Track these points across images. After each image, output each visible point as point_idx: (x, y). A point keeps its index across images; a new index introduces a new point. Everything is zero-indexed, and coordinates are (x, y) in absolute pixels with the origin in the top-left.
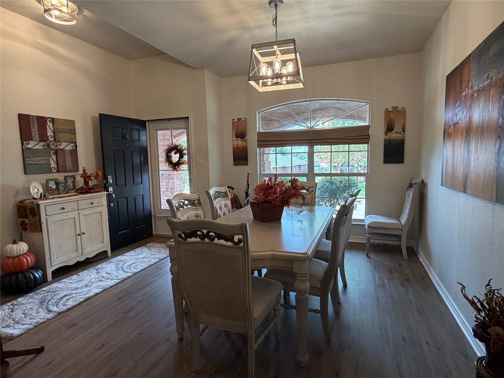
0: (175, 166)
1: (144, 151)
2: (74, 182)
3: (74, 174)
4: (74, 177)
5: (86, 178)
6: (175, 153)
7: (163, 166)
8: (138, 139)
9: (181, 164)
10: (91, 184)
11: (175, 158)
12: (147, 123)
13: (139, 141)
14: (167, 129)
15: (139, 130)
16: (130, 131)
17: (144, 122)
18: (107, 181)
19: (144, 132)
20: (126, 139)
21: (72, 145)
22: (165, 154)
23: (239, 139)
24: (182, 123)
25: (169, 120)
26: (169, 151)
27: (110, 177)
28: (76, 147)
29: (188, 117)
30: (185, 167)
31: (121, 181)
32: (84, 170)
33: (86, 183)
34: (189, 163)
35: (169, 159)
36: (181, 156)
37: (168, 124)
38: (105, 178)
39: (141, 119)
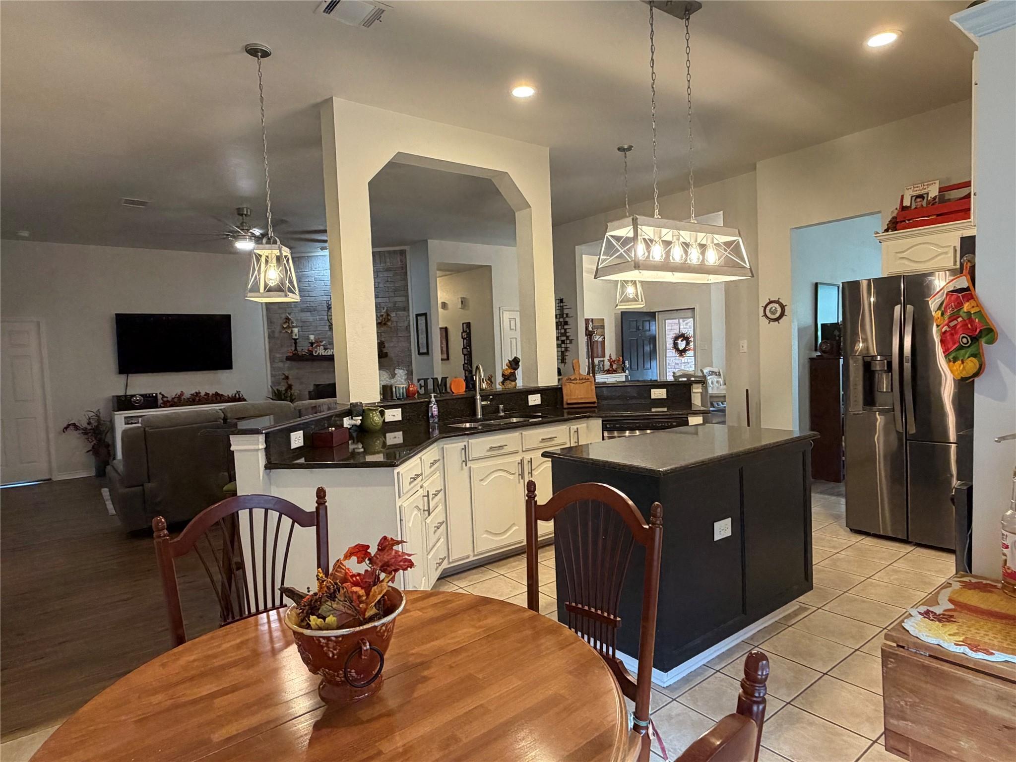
0: (682, 352)
1: (653, 340)
2: (603, 365)
3: (602, 359)
4: (603, 361)
5: (612, 362)
6: (682, 341)
7: (671, 353)
8: (648, 329)
9: (687, 350)
10: (614, 366)
11: (682, 345)
12: (657, 313)
13: (650, 330)
14: (675, 319)
15: (649, 321)
16: (643, 323)
17: (654, 313)
18: (625, 366)
19: (654, 323)
20: (639, 330)
21: (602, 337)
22: (672, 342)
24: (689, 313)
25: (677, 310)
26: (676, 339)
27: (627, 362)
28: (604, 338)
29: (694, 308)
30: (690, 353)
31: (634, 367)
32: (610, 356)
33: (611, 366)
34: (695, 350)
35: (675, 346)
36: (688, 343)
37: (675, 314)
38: (624, 362)
39: (652, 311)
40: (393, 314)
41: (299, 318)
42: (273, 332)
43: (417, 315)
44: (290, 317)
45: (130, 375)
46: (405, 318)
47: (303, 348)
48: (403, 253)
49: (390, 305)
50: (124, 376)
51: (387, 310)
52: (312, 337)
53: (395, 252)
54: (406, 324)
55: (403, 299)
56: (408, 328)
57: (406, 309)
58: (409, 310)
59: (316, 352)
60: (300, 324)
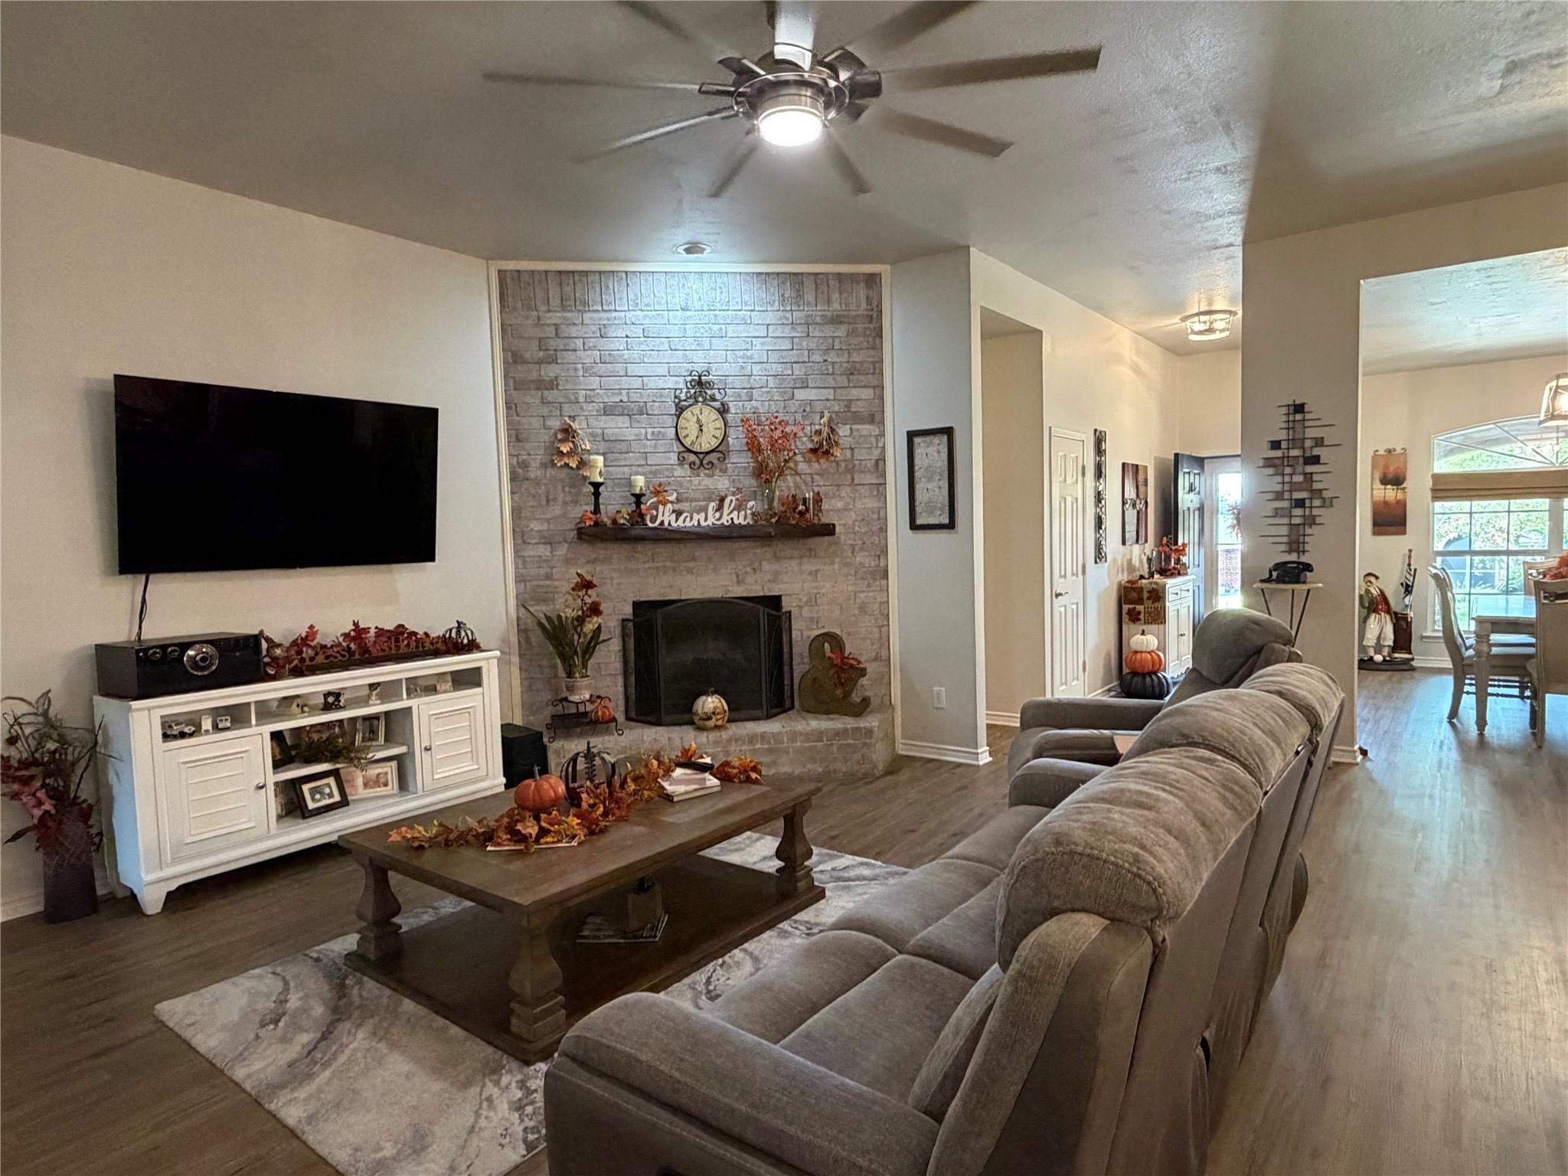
1: (1202, 511)
8: (1199, 489)
12: (1207, 460)
15: (1200, 475)
17: (1203, 460)
23: (1389, 486)
40: (843, 431)
41: (600, 431)
43: (911, 435)
44: (575, 426)
45: (152, 577)
46: (873, 440)
47: (615, 505)
48: (872, 280)
49: (836, 408)
52: (640, 481)
53: (853, 278)
54: (876, 453)
56: (880, 463)
57: (875, 417)
58: (882, 422)
59: (654, 519)
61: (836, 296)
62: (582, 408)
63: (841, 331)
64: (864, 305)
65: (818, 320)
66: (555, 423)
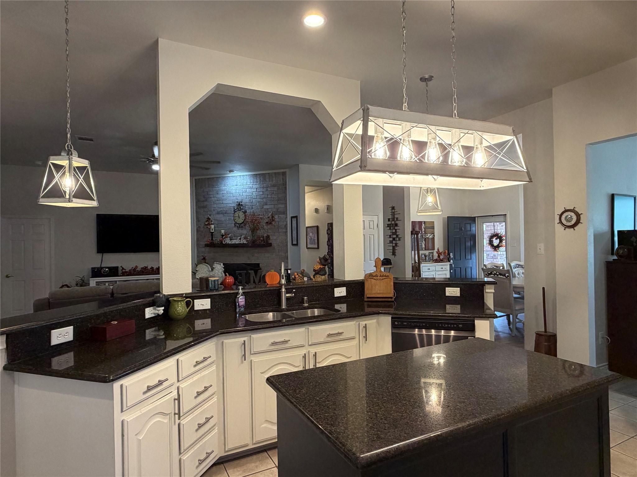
0: (496, 248)
1: (473, 238)
2: (433, 256)
3: (432, 251)
4: (433, 253)
5: (439, 254)
6: (496, 239)
7: (487, 248)
8: (469, 229)
9: (500, 246)
10: (441, 257)
11: (496, 242)
12: (476, 218)
13: (470, 230)
14: (491, 222)
15: (470, 224)
16: (465, 225)
17: (475, 217)
18: (450, 257)
19: (474, 225)
20: (462, 230)
21: (433, 235)
22: (489, 240)
24: (502, 218)
25: (493, 216)
26: (492, 237)
27: (451, 254)
28: (434, 236)
29: (506, 215)
30: (503, 249)
31: (458, 257)
32: (438, 250)
33: (439, 256)
34: (506, 246)
35: (491, 243)
36: (501, 241)
37: (491, 219)
38: (449, 254)
39: (472, 216)
40: (276, 217)
41: (216, 218)
42: (199, 227)
43: (292, 217)
44: (210, 217)
45: (104, 254)
46: (284, 219)
47: (217, 239)
48: (284, 174)
49: (274, 210)
50: (100, 255)
51: (272, 213)
52: (223, 231)
53: (279, 173)
54: (285, 223)
55: (282, 206)
56: (286, 226)
57: (285, 213)
58: (287, 214)
59: (225, 241)
60: (216, 222)
61: (274, 179)
62: (212, 213)
63: (276, 189)
64: (282, 181)
65: (270, 186)
66: (206, 217)
